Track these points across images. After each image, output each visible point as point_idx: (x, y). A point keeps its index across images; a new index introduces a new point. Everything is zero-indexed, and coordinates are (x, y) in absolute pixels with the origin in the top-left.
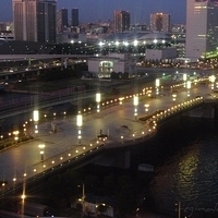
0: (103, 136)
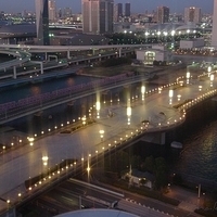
0: (146, 122)
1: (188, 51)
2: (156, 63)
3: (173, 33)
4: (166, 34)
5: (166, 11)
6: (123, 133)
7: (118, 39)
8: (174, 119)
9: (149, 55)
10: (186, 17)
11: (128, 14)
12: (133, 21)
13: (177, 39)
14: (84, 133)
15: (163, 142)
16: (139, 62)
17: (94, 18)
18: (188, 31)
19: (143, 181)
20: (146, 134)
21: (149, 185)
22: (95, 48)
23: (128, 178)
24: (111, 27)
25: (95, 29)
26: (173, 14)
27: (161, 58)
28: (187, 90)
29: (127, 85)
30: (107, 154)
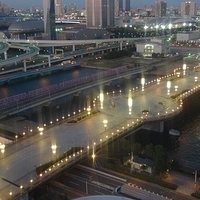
0: (145, 111)
1: (184, 43)
2: (154, 55)
3: (170, 26)
4: (163, 27)
5: (164, 6)
6: (124, 123)
7: (119, 32)
8: (172, 108)
9: (148, 48)
10: (183, 10)
11: (128, 9)
12: (133, 15)
13: (174, 31)
14: (89, 122)
15: (162, 130)
16: (138, 55)
17: (97, 13)
18: (184, 24)
19: (143, 167)
20: (146, 122)
21: (149, 170)
22: (98, 42)
23: (129, 164)
24: (113, 21)
25: (97, 24)
26: (170, 8)
27: (159, 50)
28: (184, 80)
29: (128, 76)
30: (110, 142)
